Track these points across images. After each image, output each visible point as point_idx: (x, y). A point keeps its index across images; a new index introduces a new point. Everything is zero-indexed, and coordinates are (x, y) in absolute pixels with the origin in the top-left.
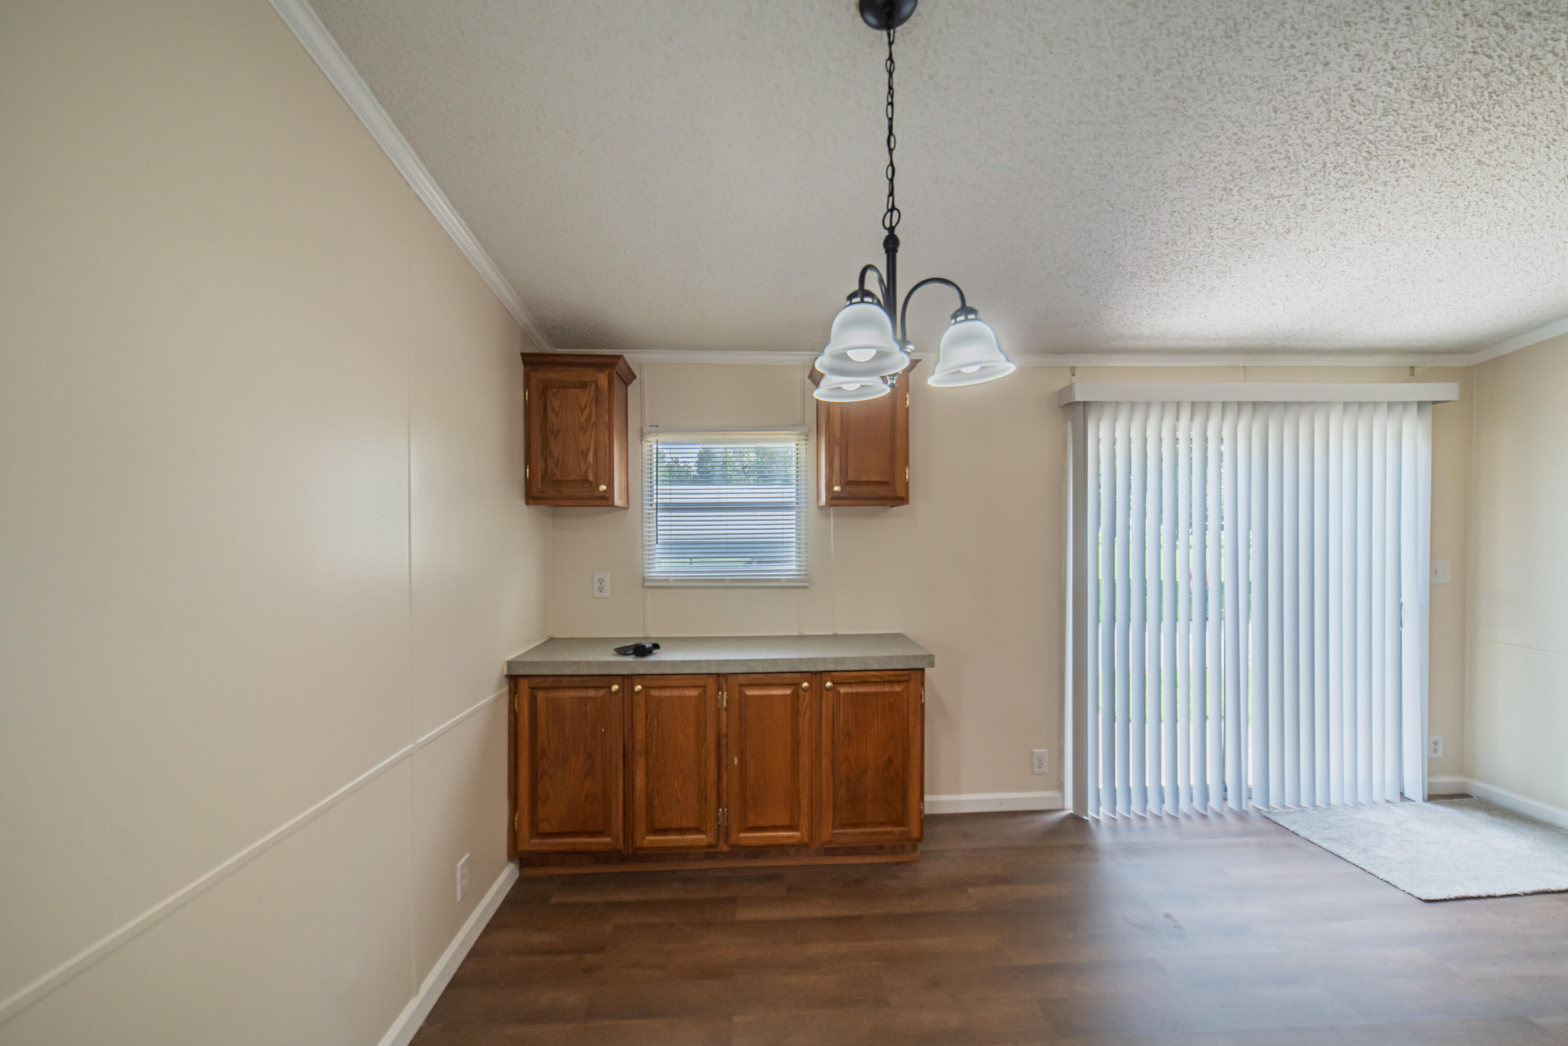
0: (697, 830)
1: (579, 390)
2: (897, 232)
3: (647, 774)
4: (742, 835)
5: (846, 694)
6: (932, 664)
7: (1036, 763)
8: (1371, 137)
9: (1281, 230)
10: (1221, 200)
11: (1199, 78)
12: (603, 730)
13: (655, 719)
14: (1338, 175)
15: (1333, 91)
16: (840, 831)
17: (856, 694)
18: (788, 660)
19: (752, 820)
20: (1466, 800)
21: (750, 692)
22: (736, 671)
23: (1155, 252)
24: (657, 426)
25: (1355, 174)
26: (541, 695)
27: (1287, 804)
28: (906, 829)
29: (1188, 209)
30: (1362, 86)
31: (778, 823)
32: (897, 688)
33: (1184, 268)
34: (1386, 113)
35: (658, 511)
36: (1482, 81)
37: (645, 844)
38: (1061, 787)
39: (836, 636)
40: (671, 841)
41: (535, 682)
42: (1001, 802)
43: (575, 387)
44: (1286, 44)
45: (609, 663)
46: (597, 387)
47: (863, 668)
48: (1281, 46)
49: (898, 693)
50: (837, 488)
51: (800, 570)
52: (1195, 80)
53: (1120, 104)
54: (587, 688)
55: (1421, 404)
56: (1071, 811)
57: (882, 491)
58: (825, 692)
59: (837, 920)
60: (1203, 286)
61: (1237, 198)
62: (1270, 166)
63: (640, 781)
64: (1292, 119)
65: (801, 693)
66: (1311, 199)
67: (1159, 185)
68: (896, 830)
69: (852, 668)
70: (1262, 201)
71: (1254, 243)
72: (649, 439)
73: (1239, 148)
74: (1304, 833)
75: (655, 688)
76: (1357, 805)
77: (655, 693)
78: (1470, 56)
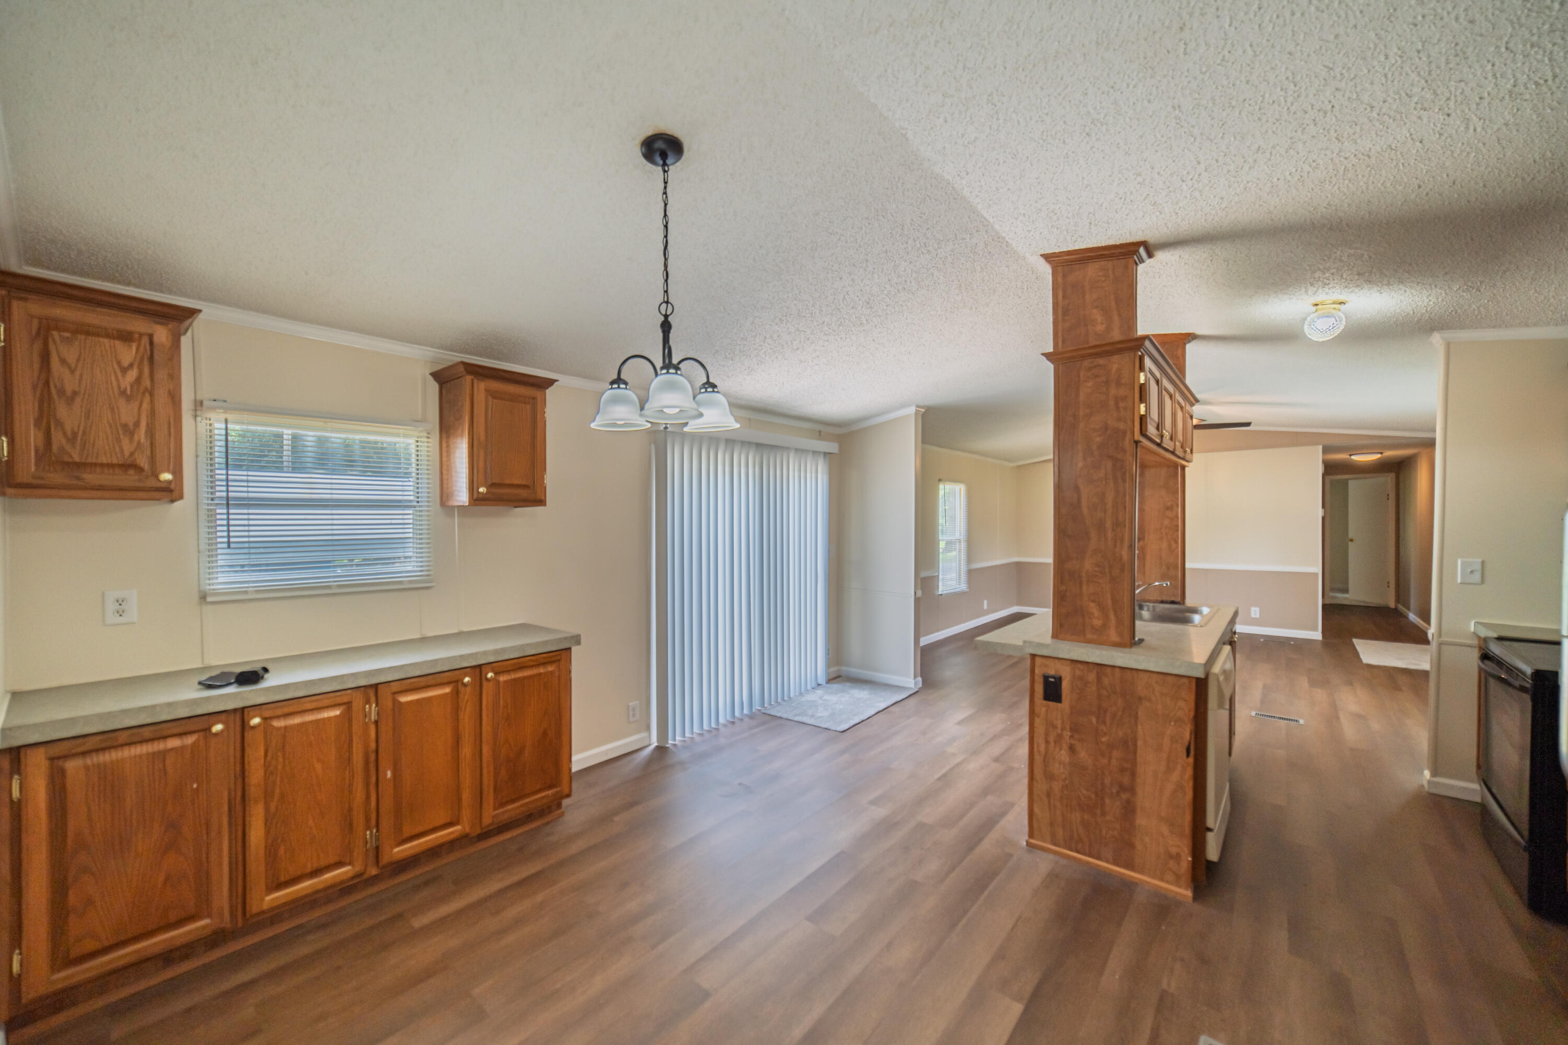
0: (339, 864)
1: (117, 342)
2: (670, 319)
3: (267, 822)
4: (396, 850)
5: (506, 682)
6: (578, 642)
7: (631, 713)
8: (844, 316)
9: (795, 348)
10: (777, 324)
11: (793, 262)
12: (195, 786)
13: (279, 754)
14: (826, 329)
15: (839, 291)
16: (501, 810)
17: (515, 680)
18: (448, 659)
19: (407, 831)
20: (841, 678)
21: (404, 699)
22: (390, 679)
23: (734, 342)
24: (225, 401)
25: (833, 330)
26: (72, 766)
27: (772, 703)
28: (558, 789)
29: (760, 324)
30: (849, 293)
31: (437, 824)
32: (550, 668)
33: (744, 355)
34: (853, 308)
35: (230, 507)
36: (885, 308)
37: (265, 906)
38: (648, 728)
39: (460, 634)
40: (302, 889)
41: (56, 750)
42: (606, 752)
43: (108, 336)
44: (831, 264)
45: (194, 702)
46: (151, 343)
47: (521, 655)
48: (829, 264)
49: (551, 672)
50: (482, 490)
51: (422, 571)
52: (791, 262)
53: (754, 260)
54: (165, 738)
55: (825, 454)
56: (656, 744)
57: (523, 493)
58: (485, 683)
59: (520, 883)
60: (749, 368)
61: (784, 325)
62: (804, 315)
63: (257, 834)
64: (820, 297)
65: (462, 689)
66: (813, 336)
67: (753, 307)
68: (550, 792)
69: (512, 657)
70: (793, 331)
71: (782, 350)
72: (209, 415)
73: (795, 302)
74: (785, 716)
75: (278, 717)
76: (801, 694)
77: (277, 723)
78: (885, 296)
